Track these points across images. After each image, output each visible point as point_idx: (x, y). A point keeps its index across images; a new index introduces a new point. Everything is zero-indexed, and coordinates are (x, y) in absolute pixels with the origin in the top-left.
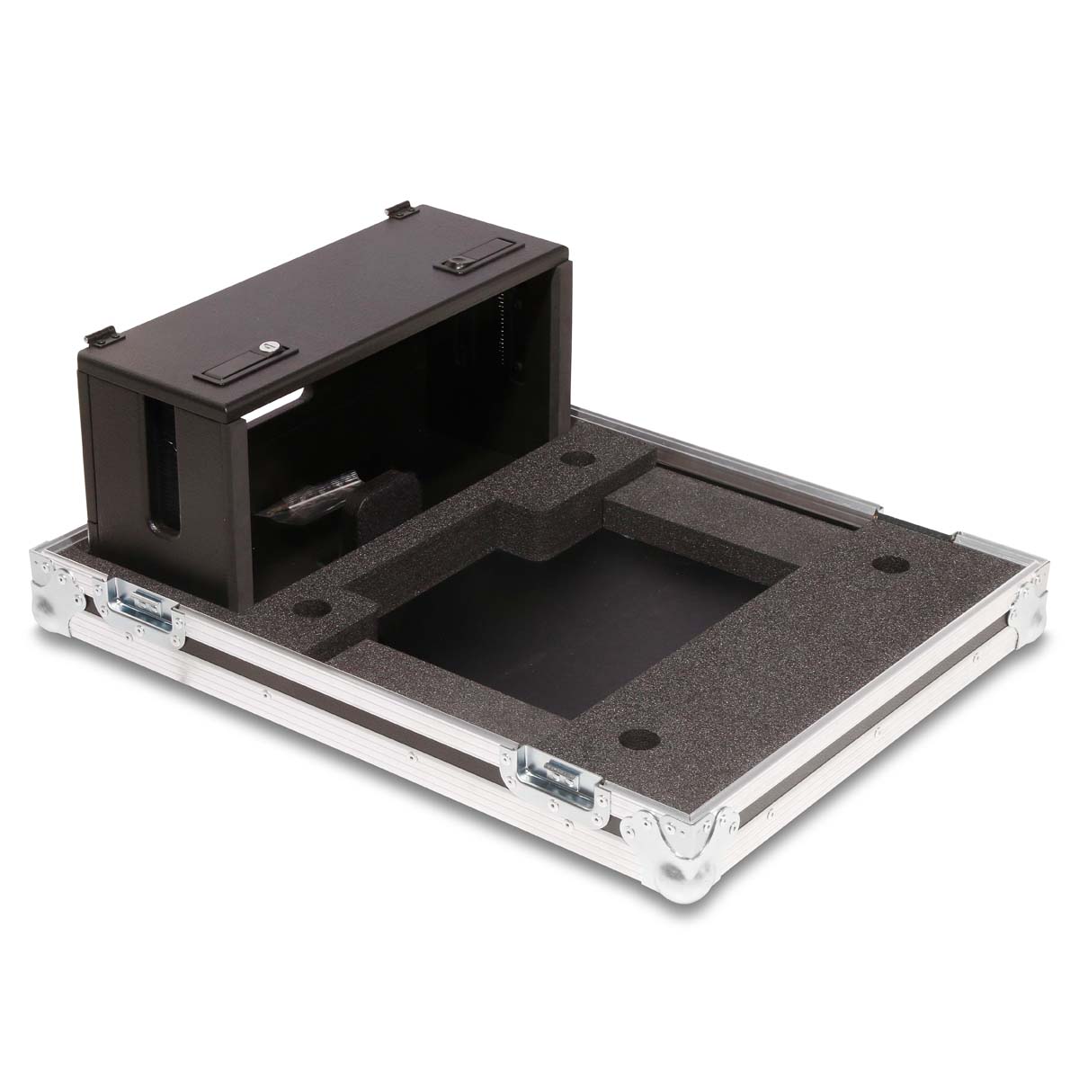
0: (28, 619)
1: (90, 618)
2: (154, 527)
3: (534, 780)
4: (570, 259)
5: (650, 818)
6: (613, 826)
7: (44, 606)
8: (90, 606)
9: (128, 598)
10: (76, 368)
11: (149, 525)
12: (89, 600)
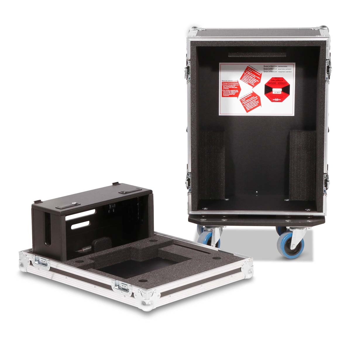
0: (18, 269)
1: (31, 266)
2: (46, 244)
3: (119, 288)
4: (153, 193)
5: (139, 291)
6: (133, 295)
7: (22, 265)
8: (31, 264)
9: (39, 261)
10: (31, 208)
11: (45, 243)
12: (31, 261)
